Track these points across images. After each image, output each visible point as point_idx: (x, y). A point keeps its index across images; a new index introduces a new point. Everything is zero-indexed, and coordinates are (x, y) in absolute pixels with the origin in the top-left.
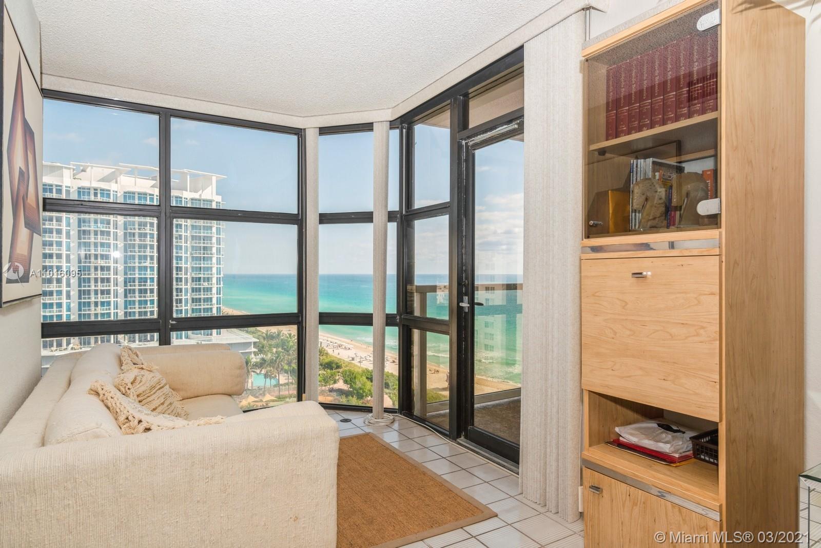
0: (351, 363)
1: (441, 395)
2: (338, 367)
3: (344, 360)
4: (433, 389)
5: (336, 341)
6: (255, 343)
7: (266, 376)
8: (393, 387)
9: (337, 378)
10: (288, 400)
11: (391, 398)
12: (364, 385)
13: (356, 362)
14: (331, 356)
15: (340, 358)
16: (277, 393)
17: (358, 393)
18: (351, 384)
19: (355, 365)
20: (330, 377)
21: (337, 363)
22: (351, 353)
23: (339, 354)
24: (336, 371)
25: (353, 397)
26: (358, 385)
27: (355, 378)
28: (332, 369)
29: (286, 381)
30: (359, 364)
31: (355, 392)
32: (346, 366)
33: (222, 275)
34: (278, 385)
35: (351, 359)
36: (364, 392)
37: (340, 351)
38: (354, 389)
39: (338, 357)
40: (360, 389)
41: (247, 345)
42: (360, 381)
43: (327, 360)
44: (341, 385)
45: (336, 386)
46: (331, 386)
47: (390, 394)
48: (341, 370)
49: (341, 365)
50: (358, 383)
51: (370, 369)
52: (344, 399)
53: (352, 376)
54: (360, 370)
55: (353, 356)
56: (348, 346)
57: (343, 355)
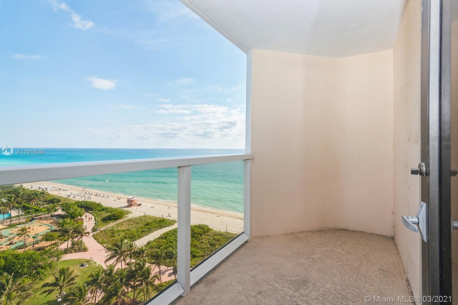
0: (68, 198)
1: (123, 210)
2: (58, 201)
3: (63, 197)
4: (120, 207)
5: (58, 186)
8: (95, 210)
9: (57, 208)
11: (93, 216)
12: (76, 210)
13: (71, 197)
14: (53, 196)
15: (60, 196)
16: (9, 223)
17: (71, 215)
18: (66, 211)
19: (70, 199)
20: (52, 208)
21: (58, 199)
22: (68, 193)
23: (59, 194)
24: (56, 204)
25: (67, 218)
26: (72, 210)
27: (70, 206)
28: (54, 203)
29: (17, 214)
30: (73, 199)
31: (69, 215)
32: (65, 200)
34: (10, 217)
35: (68, 196)
36: (75, 215)
37: (61, 192)
38: (69, 213)
39: (59, 195)
40: (73, 213)
42: (73, 209)
43: (50, 198)
44: (60, 212)
45: (56, 213)
46: (52, 214)
47: (93, 213)
48: (60, 203)
49: (61, 200)
50: (71, 210)
51: (80, 201)
52: (61, 221)
53: (67, 206)
54: (74, 202)
55: (70, 194)
56: (66, 189)
57: (63, 194)
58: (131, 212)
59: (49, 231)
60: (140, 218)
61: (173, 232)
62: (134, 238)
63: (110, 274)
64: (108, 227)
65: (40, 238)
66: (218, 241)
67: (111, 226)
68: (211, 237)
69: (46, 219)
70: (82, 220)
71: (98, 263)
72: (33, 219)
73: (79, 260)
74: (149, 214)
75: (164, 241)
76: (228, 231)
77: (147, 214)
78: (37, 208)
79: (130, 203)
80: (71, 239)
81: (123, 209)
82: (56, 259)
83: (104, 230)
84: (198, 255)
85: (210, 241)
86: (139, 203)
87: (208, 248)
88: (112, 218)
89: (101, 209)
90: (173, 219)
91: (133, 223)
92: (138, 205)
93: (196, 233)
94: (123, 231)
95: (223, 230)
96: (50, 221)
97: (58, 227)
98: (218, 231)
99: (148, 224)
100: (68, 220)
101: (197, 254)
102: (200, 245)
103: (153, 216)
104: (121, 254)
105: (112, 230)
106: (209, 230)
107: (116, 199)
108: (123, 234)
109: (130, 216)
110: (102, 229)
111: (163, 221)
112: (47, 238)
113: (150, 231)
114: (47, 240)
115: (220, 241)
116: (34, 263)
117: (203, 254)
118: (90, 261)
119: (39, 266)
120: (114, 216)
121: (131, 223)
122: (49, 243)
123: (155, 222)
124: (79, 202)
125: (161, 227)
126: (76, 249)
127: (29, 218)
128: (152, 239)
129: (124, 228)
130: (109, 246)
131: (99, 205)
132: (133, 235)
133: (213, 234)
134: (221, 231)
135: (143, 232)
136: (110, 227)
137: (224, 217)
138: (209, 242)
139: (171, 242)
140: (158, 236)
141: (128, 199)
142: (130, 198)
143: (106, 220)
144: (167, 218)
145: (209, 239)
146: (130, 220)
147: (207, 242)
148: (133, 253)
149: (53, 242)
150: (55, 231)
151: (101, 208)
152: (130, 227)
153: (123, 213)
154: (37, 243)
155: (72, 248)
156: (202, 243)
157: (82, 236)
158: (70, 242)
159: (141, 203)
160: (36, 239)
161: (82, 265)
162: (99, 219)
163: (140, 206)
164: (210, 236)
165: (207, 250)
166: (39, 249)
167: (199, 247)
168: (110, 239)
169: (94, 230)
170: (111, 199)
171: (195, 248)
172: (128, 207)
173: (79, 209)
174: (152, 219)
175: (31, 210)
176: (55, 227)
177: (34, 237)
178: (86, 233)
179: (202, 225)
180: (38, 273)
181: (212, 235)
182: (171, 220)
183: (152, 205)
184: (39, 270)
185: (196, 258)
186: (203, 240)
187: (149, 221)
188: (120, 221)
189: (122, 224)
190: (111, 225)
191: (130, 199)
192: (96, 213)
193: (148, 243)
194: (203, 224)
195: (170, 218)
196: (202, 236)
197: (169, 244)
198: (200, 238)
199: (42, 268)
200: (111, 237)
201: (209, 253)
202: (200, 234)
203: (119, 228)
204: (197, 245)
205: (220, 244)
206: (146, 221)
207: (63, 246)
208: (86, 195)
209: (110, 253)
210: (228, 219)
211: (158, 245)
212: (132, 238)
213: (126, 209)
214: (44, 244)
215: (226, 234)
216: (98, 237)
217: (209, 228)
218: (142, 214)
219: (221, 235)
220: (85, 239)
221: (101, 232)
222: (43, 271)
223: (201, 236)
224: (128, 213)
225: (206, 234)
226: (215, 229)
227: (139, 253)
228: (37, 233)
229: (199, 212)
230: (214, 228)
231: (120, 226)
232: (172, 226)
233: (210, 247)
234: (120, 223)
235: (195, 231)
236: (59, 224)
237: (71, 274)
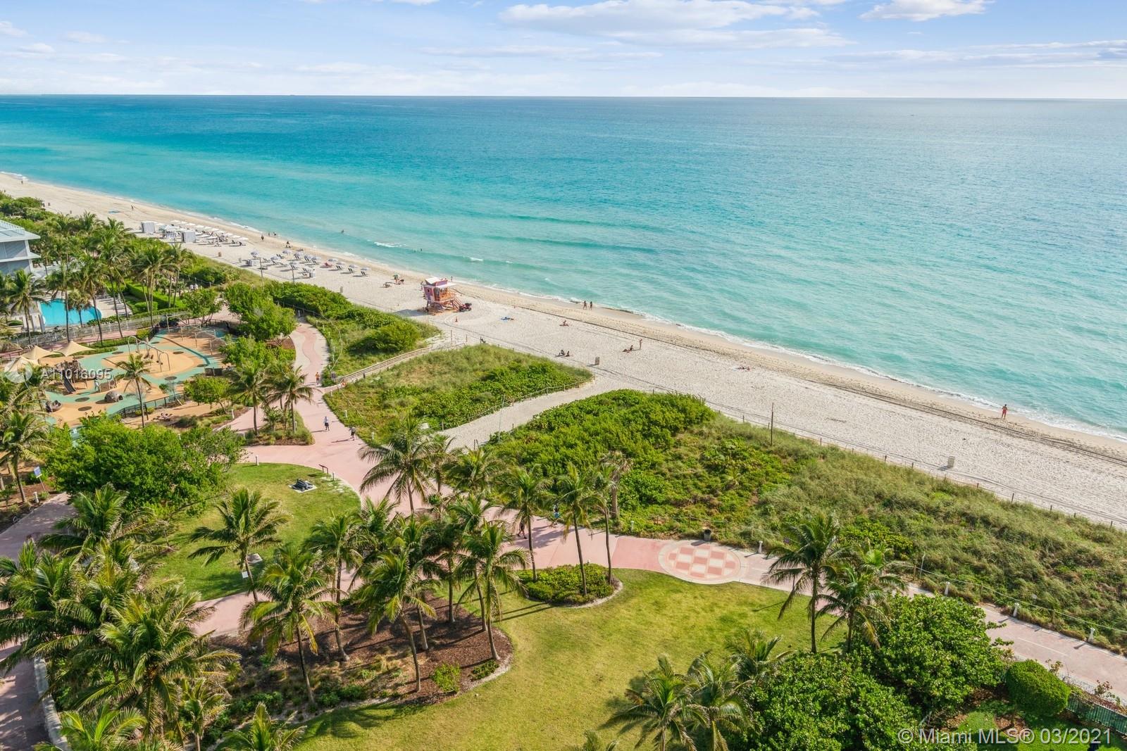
0: (245, 272)
1: (413, 323)
2: (219, 280)
3: (230, 267)
4: (401, 312)
5: (214, 230)
7: (70, 305)
8: (326, 314)
9: (217, 300)
10: (118, 348)
11: (323, 334)
12: (269, 312)
13: (254, 269)
14: (203, 260)
15: (223, 262)
16: (96, 337)
17: (258, 328)
18: (243, 312)
19: (253, 276)
20: (202, 302)
21: (217, 273)
22: (244, 253)
23: (220, 255)
24: (214, 287)
25: (247, 337)
26: (258, 314)
27: (251, 299)
28: (206, 285)
29: (113, 313)
30: (259, 273)
31: (253, 327)
34: (97, 321)
35: (244, 263)
36: (270, 326)
37: (224, 248)
38: (250, 321)
39: (220, 260)
40: (263, 320)
41: (16, 246)
42: (260, 307)
43: (195, 268)
44: (224, 315)
45: (218, 317)
46: (206, 318)
47: (321, 325)
48: (225, 286)
49: (225, 275)
50: (256, 310)
51: (281, 281)
52: (230, 343)
53: (244, 298)
54: (263, 284)
55: (250, 257)
56: (237, 238)
57: (230, 257)
58: (439, 331)
59: (202, 370)
60: (467, 354)
61: (576, 411)
62: (449, 418)
63: (374, 528)
64: (368, 374)
65: (179, 390)
66: (734, 456)
67: (376, 372)
68: (710, 439)
69: (190, 333)
70: (290, 342)
71: (344, 483)
72: (155, 332)
73: (291, 468)
74: (496, 343)
75: (546, 437)
76: (777, 426)
77: (490, 342)
78: (164, 298)
79: (435, 299)
80: (261, 404)
81: (413, 318)
82: (223, 458)
83: (356, 384)
84: (660, 498)
85: (707, 454)
86: (463, 300)
87: (697, 476)
88: (381, 345)
89: (342, 312)
90: (577, 366)
91: (445, 369)
92: (461, 309)
93: (656, 423)
94: (415, 392)
95: (758, 423)
96: (204, 341)
97: (225, 362)
98: (740, 421)
99: (491, 377)
100: (250, 343)
101: (655, 494)
102: (671, 465)
103: (511, 351)
104: (410, 469)
105: (381, 385)
106: (704, 416)
107: (390, 279)
108: (414, 400)
109: (435, 344)
110: (351, 381)
111: (544, 371)
112: (198, 392)
113: (500, 400)
114: (198, 399)
115: (744, 459)
116: (168, 466)
117: (678, 497)
118: (321, 474)
119: (182, 474)
120: (384, 341)
121: (437, 368)
122: (204, 408)
124: (276, 284)
125: (536, 391)
126: (280, 433)
127: (145, 326)
128: (507, 428)
129: (416, 381)
130: (374, 438)
131: (336, 299)
132: (444, 407)
133: (718, 429)
134: (753, 424)
135: (477, 400)
136: (374, 376)
137: (767, 374)
138: (703, 458)
139: (571, 446)
140: (525, 420)
141: (428, 283)
142: (431, 281)
143: (363, 350)
144: (560, 360)
145: (704, 448)
146: (434, 359)
147: (698, 456)
148: (446, 467)
149: (216, 406)
150: (218, 372)
151: (345, 311)
152: (436, 381)
153: (413, 332)
154: (173, 403)
155: (267, 430)
156: (679, 457)
157: (293, 396)
158: (261, 414)
159: (469, 300)
160: (170, 394)
161: (299, 486)
162: (340, 346)
163: (467, 313)
164: (707, 437)
165: (695, 485)
166: (181, 423)
167: (665, 470)
168: (376, 413)
169: (326, 380)
170: (376, 279)
171: (652, 472)
172: (426, 311)
173: (278, 309)
174: (506, 359)
175: (146, 303)
176: (216, 363)
177: (163, 387)
178: (301, 390)
179: (682, 398)
180: (184, 494)
181: (716, 435)
182: (571, 370)
183: (507, 311)
184: (184, 484)
185: (655, 507)
186: (682, 450)
187: (497, 366)
188: (402, 359)
189: (410, 368)
190: (377, 368)
191: (434, 285)
192: (330, 325)
193: (494, 441)
194: (685, 393)
195: (567, 362)
196: (679, 436)
197: (563, 450)
198: (673, 441)
199: (192, 481)
200: (378, 408)
201: (700, 495)
202: (670, 428)
203: (402, 382)
204: (660, 464)
205: (744, 470)
206: (486, 365)
207: (243, 422)
208: (297, 264)
209: (372, 463)
210: (781, 380)
211: (524, 449)
212: (443, 417)
213: (420, 319)
214: (190, 409)
215: (769, 437)
216: (340, 403)
217: (706, 410)
218: (474, 342)
219: (750, 438)
220: (300, 406)
221: (347, 387)
222: (194, 489)
223: (673, 435)
224: (427, 332)
225: (696, 429)
226: (727, 414)
227: (462, 473)
228: (170, 374)
229: (672, 347)
230: (723, 410)
231: (404, 373)
232: (574, 390)
233: (707, 475)
234: (402, 364)
235: (652, 416)
236: (226, 355)
237: (264, 513)
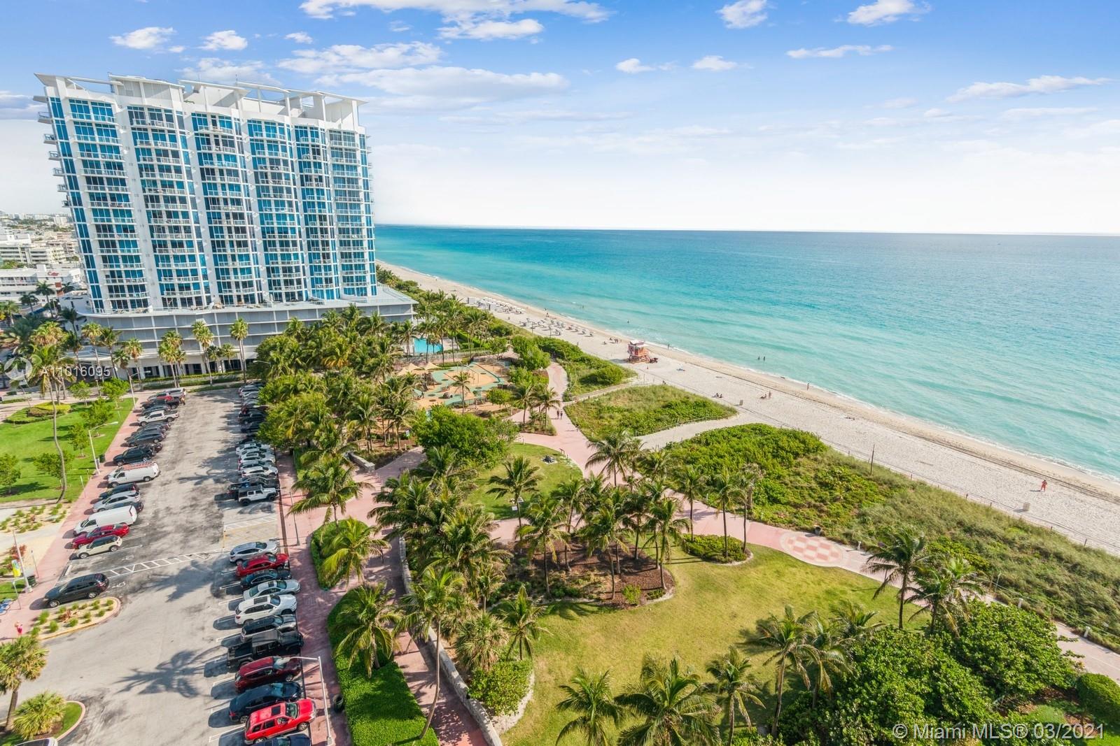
0: (523, 329)
1: (621, 367)
2: (508, 333)
3: (514, 326)
4: (614, 360)
5: (506, 303)
6: (415, 306)
7: (429, 342)
8: (568, 358)
9: (507, 345)
10: (452, 368)
11: (565, 370)
12: (536, 354)
13: (528, 328)
14: (500, 321)
15: (511, 322)
16: (441, 361)
17: (529, 363)
18: (521, 353)
19: (527, 332)
20: (499, 344)
21: (507, 329)
22: (522, 318)
24: (505, 337)
25: (522, 368)
26: (530, 354)
27: (526, 346)
28: (501, 336)
29: (451, 348)
30: (530, 331)
31: (526, 362)
32: (518, 332)
33: (373, 227)
34: (442, 352)
35: (522, 324)
36: (535, 362)
37: (511, 315)
38: (525, 359)
39: (509, 322)
40: (532, 358)
41: (406, 307)
42: (531, 350)
43: (496, 326)
44: (510, 353)
45: (506, 355)
46: (500, 355)
47: (565, 364)
48: (511, 337)
49: (512, 331)
51: (543, 336)
52: (513, 370)
53: (522, 344)
54: (532, 337)
55: (526, 321)
56: (519, 309)
57: (514, 320)
58: (636, 374)
59: (496, 385)
60: (654, 389)
61: (726, 434)
62: (641, 429)
63: (594, 491)
64: (591, 396)
65: (483, 395)
66: (841, 478)
67: (596, 396)
68: (823, 465)
69: (490, 362)
70: (546, 373)
71: (574, 461)
72: (471, 360)
73: (543, 448)
74: (673, 384)
75: (704, 449)
76: (875, 462)
77: (669, 383)
78: (477, 341)
79: (635, 354)
80: (528, 408)
81: (621, 365)
82: (506, 437)
83: (583, 402)
84: (784, 500)
85: (820, 475)
86: (652, 356)
87: (811, 489)
88: (600, 380)
89: (578, 357)
90: (727, 405)
91: (639, 398)
92: (651, 361)
93: (782, 448)
94: (620, 411)
95: (861, 457)
96: (498, 368)
97: (509, 382)
98: (846, 455)
99: (669, 406)
100: (524, 371)
101: (780, 497)
102: (792, 479)
103: (683, 391)
104: (617, 458)
105: (598, 404)
106: (819, 448)
107: (607, 341)
108: (618, 416)
109: (633, 382)
110: (581, 399)
111: (704, 406)
112: (494, 398)
113: (674, 421)
114: (493, 401)
115: (848, 481)
116: (477, 437)
117: (797, 501)
118: (560, 455)
119: (484, 444)
120: (603, 378)
121: (634, 397)
122: (496, 407)
123: (686, 403)
124: (540, 338)
125: (699, 418)
126: (538, 427)
127: (467, 356)
128: (678, 440)
129: (621, 403)
130: (594, 436)
131: (575, 349)
132: (637, 422)
133: (829, 458)
134: (856, 458)
135: (659, 420)
136: (595, 398)
137: (869, 424)
138: (816, 477)
139: (721, 457)
140: (690, 436)
141: (631, 343)
142: (634, 342)
143: (589, 381)
144: (715, 400)
145: (818, 470)
146: (632, 391)
147: (813, 475)
148: (639, 459)
149: (503, 407)
150: (505, 387)
152: (633, 405)
153: (620, 373)
154: (480, 402)
155: (531, 424)
156: (798, 474)
157: (547, 405)
158: (528, 414)
159: (657, 356)
160: (478, 397)
161: (547, 460)
162: (574, 378)
163: (654, 364)
164: (820, 462)
165: (810, 495)
166: (483, 415)
167: (787, 482)
168: (595, 421)
169: (566, 397)
170: (598, 339)
171: (778, 481)
172: (629, 361)
173: (541, 353)
174: (680, 395)
175: (468, 344)
176: (504, 381)
177: (475, 393)
178: (553, 402)
179: (803, 433)
180: (483, 455)
181: (827, 462)
182: (722, 406)
183: (681, 365)
184: (485, 450)
185: (779, 506)
186: (801, 469)
187: (673, 400)
188: (613, 389)
189: (617, 395)
190: (597, 393)
191: (635, 344)
192: (570, 365)
193: (669, 447)
194: (805, 430)
195: (720, 401)
196: (799, 460)
197: (715, 458)
198: (794, 462)
199: (489, 449)
200: (596, 418)
201: (813, 502)
202: (793, 453)
203: (612, 404)
204: (784, 477)
205: (848, 489)
206: (666, 398)
207: (518, 417)
208: (552, 327)
209: (594, 451)
210: (879, 429)
211: (689, 455)
212: (637, 428)
213: (625, 365)
214: (488, 407)
215: (869, 468)
216: (574, 413)
217: (821, 444)
218: (658, 383)
219: (854, 467)
220: (551, 413)
221: (578, 403)
222: (490, 453)
223: (795, 458)
224: (629, 374)
225: (812, 456)
226: (836, 449)
227: (649, 465)
228: (479, 385)
230: (833, 446)
231: (613, 398)
232: (724, 420)
233: (819, 489)
234: (612, 392)
235: (780, 443)
236: (510, 377)
237: (531, 472)
